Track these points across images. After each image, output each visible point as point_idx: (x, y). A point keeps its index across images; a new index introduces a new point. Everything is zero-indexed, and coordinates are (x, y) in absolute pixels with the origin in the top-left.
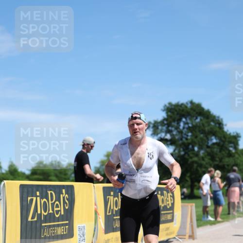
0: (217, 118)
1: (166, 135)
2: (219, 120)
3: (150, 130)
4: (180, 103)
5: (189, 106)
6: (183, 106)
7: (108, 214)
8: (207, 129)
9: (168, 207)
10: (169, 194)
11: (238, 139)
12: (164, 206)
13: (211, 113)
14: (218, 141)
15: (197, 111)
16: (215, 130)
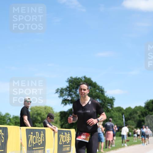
0: (100, 88)
1: (68, 97)
2: (102, 89)
3: (58, 94)
4: (78, 78)
5: (83, 79)
6: (79, 79)
7: (29, 146)
8: (94, 94)
9: (68, 143)
10: (68, 135)
11: (114, 101)
12: (65, 142)
13: (97, 84)
14: (101, 102)
15: (88, 82)
16: (99, 95)
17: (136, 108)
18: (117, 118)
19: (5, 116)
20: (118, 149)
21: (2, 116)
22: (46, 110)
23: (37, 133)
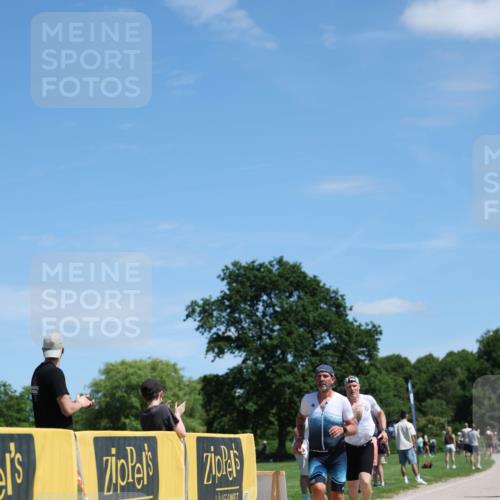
0: (333, 295)
1: (227, 329)
2: (336, 299)
3: (195, 321)
5: (275, 269)
6: (262, 269)
7: (106, 494)
8: (311, 316)
9: (231, 479)
10: (232, 452)
11: (377, 337)
12: (223, 476)
13: (321, 284)
14: (334, 341)
15: (292, 279)
16: (328, 318)
17: (449, 359)
18: (391, 394)
19: (22, 396)
20: (397, 494)
21: (11, 398)
22: (155, 374)
23: (128, 448)
